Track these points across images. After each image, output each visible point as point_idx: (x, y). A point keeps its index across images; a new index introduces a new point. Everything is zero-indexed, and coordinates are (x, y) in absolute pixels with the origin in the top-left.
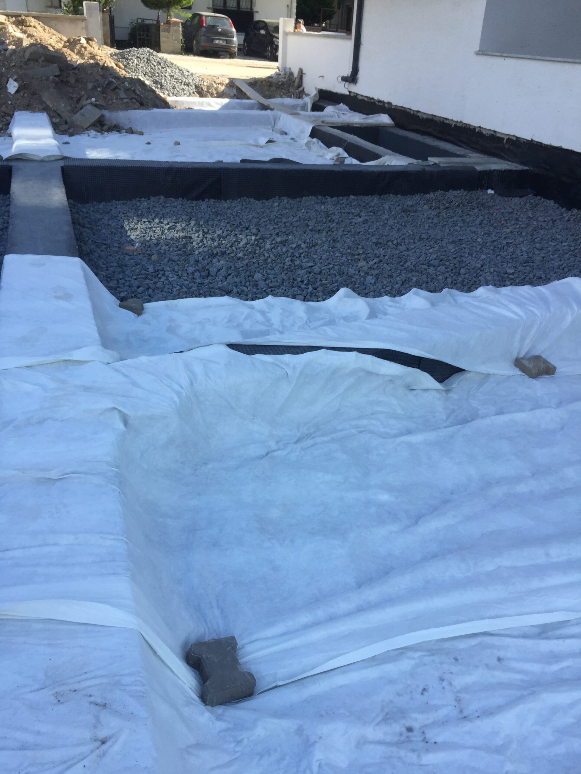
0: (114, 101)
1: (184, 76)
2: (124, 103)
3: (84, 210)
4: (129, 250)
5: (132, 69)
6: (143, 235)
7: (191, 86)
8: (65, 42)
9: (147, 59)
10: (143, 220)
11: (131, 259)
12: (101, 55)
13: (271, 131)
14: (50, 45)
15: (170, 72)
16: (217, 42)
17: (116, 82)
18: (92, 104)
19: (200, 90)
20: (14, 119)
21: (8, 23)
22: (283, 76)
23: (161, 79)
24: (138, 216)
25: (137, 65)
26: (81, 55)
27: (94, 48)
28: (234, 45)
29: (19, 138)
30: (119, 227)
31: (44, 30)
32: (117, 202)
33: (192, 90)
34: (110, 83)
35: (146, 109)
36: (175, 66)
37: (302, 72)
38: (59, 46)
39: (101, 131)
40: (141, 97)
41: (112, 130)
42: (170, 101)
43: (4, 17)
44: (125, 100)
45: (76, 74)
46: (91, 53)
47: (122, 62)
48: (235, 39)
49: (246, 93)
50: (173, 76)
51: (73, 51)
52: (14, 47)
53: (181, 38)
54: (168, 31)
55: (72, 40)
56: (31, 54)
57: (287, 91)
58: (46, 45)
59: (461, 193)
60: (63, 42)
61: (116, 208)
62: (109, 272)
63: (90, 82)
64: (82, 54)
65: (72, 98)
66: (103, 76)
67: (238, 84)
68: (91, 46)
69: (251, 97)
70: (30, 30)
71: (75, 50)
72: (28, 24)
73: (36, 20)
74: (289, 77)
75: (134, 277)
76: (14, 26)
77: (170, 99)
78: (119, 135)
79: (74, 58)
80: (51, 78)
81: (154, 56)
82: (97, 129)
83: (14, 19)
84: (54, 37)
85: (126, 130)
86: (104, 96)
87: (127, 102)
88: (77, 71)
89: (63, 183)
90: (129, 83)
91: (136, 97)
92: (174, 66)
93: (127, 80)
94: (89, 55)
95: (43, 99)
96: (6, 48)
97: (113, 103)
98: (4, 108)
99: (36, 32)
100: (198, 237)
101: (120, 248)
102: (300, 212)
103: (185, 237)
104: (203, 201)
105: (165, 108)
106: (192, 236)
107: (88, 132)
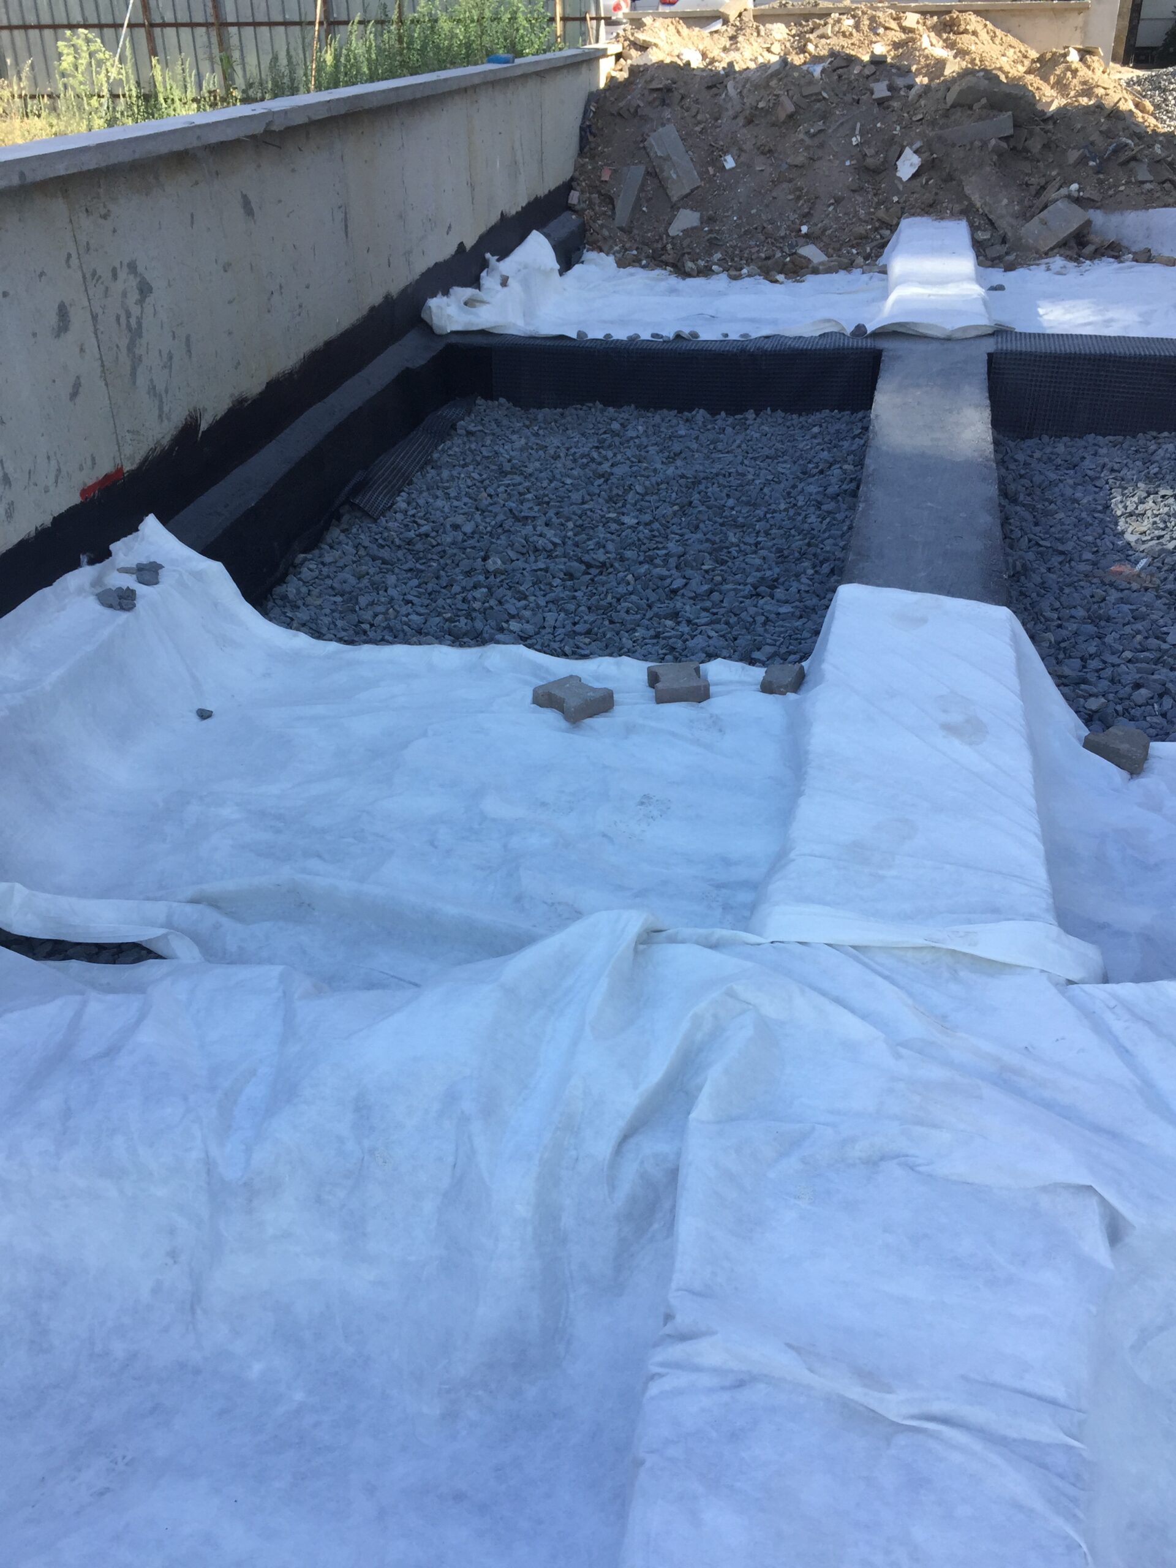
2: (1142, 193)
3: (1020, 457)
4: (1121, 573)
5: (1171, 112)
6: (1157, 533)
8: (1033, 61)
10: (1162, 492)
11: (1122, 601)
12: (1105, 86)
14: (1000, 69)
17: (1135, 145)
18: (1069, 197)
20: (898, 235)
21: (920, 27)
24: (1149, 479)
26: (1061, 86)
27: (1093, 71)
29: (905, 280)
30: (1100, 508)
31: (993, 38)
32: (1100, 438)
34: (1122, 148)
38: (1019, 70)
39: (1077, 259)
41: (1103, 255)
43: (917, 16)
44: (1148, 186)
45: (1047, 132)
46: (1085, 83)
47: (1152, 96)
51: (1046, 80)
52: (926, 80)
55: (1049, 56)
56: (961, 92)
58: (993, 71)
60: (1027, 63)
61: (1095, 454)
62: (1064, 633)
63: (1074, 148)
64: (1065, 85)
65: (1027, 185)
66: (1107, 134)
68: (1089, 67)
70: (965, 41)
71: (1052, 77)
72: (962, 28)
73: (979, 19)
75: (1128, 654)
76: (932, 34)
78: (1116, 265)
79: (1051, 99)
80: (993, 142)
82: (1069, 253)
83: (935, 18)
84: (1011, 52)
85: (1135, 253)
86: (1099, 179)
88: (1049, 125)
89: (987, 395)
90: (1164, 147)
93: (1161, 138)
94: (1079, 88)
95: (966, 189)
96: (911, 83)
97: (1117, 192)
98: (881, 213)
99: (976, 43)
101: (1095, 565)
107: (1047, 261)
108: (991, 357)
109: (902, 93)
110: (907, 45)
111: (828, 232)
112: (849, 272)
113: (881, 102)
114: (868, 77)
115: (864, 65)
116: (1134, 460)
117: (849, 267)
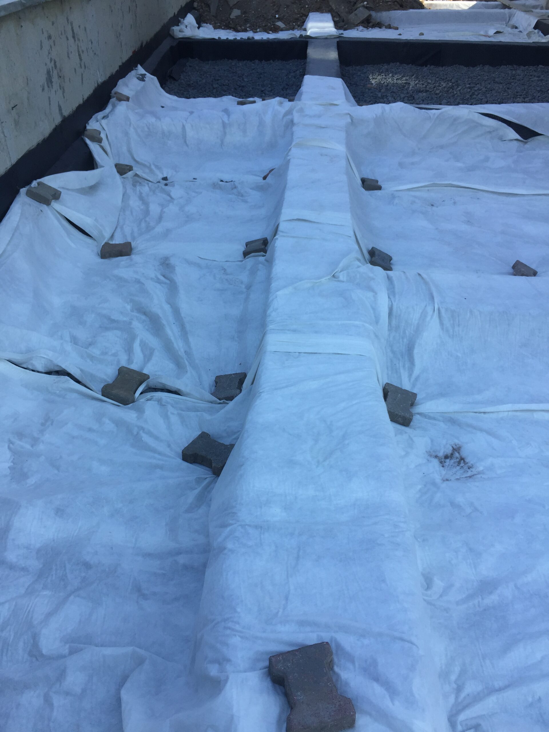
2: (388, 5)
4: (370, 87)
6: (379, 81)
10: (382, 74)
13: (504, 26)
18: (364, 6)
20: (309, 18)
24: (379, 72)
29: (312, 27)
35: (404, 10)
39: (367, 27)
40: (402, 1)
42: (426, 4)
61: (367, 68)
78: (380, 29)
82: (364, 26)
85: (385, 26)
86: (373, 1)
91: (398, 1)
95: (330, 3)
97: (379, 5)
98: (303, 11)
100: (414, 83)
101: (364, 86)
102: (494, 73)
103: (405, 83)
104: (426, 66)
105: (419, 9)
106: (411, 83)
107: (357, 27)
108: (338, 43)
111: (285, 17)
116: (376, 69)
117: (293, 29)
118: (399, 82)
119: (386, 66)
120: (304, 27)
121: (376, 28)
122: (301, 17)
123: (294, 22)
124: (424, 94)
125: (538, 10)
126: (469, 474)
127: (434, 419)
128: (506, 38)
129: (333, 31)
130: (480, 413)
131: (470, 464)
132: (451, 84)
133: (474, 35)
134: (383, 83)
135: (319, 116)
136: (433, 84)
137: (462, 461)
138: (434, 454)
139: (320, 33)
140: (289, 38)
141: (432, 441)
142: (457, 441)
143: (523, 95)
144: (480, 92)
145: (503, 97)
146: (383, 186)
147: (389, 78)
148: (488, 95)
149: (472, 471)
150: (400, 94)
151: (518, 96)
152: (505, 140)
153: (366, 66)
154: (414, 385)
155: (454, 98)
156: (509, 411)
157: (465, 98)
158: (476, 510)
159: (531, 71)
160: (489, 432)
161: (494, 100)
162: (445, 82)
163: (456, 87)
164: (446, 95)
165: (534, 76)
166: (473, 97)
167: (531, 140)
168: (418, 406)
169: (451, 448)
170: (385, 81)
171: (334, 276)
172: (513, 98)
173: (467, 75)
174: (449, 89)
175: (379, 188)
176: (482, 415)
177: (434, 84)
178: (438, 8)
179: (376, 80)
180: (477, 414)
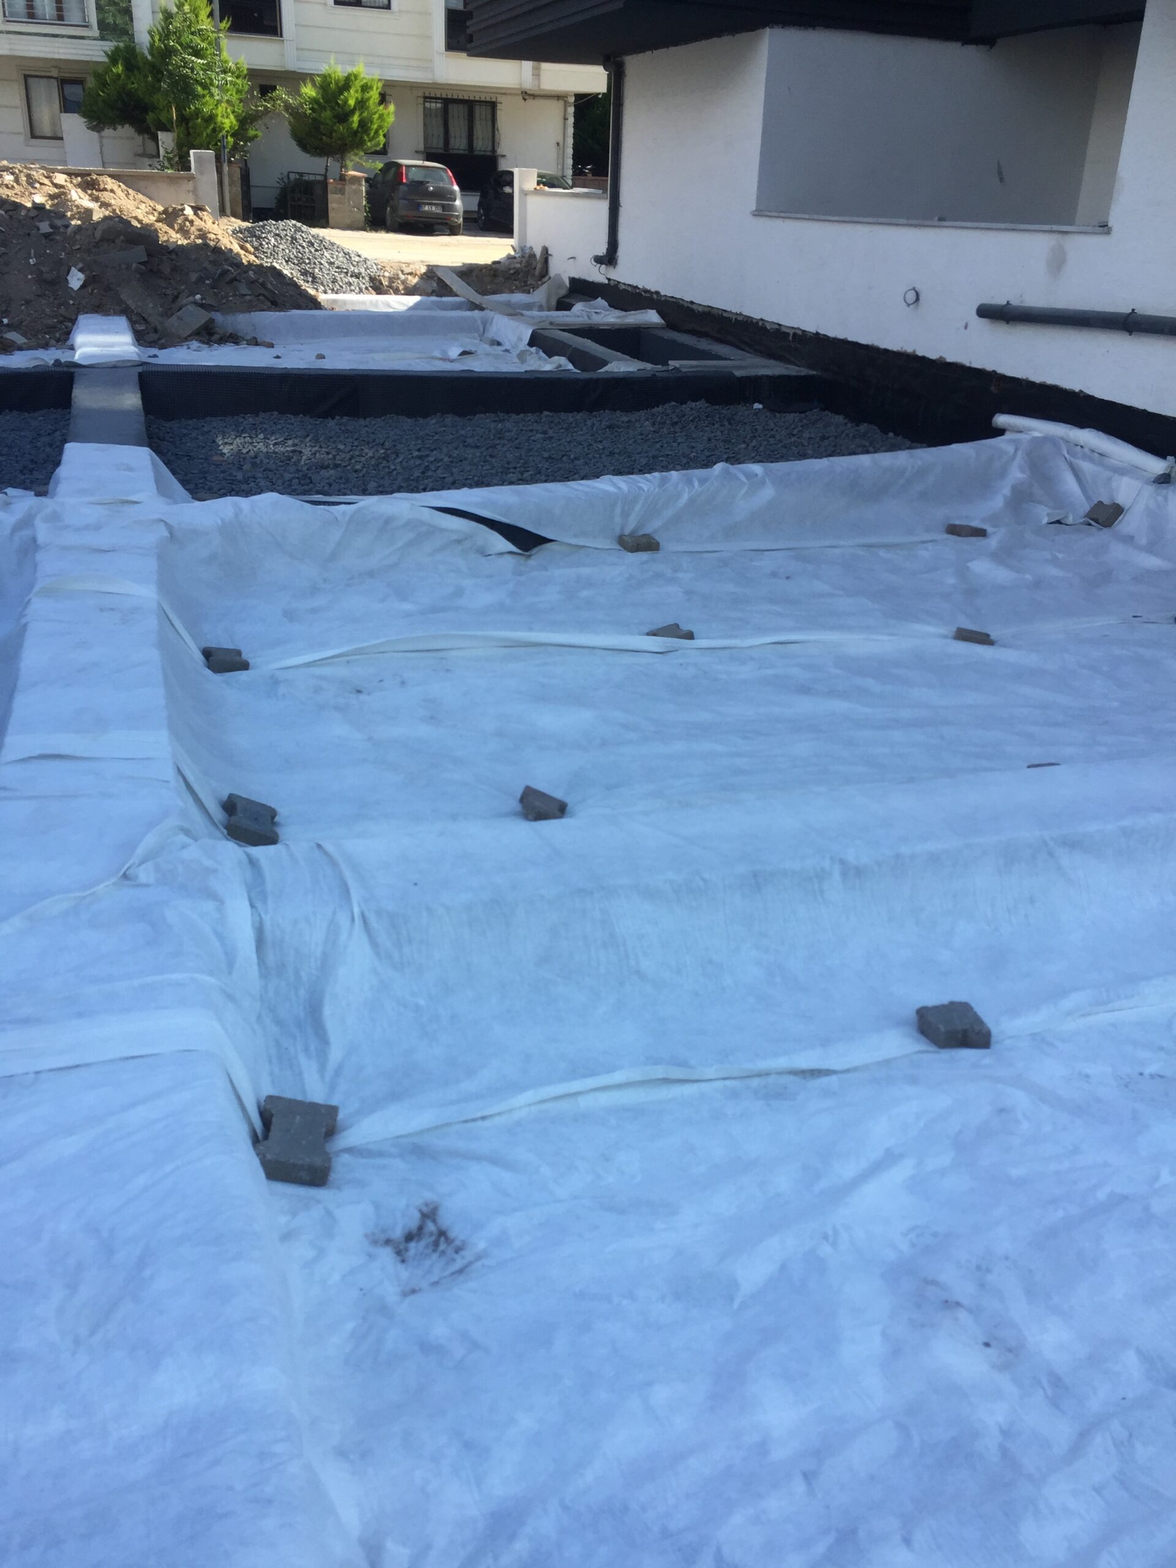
0: (231, 298)
1: (352, 263)
2: (245, 302)
4: (217, 460)
5: (266, 253)
6: (239, 449)
7: (363, 277)
8: (160, 213)
9: (292, 237)
10: (244, 435)
12: (215, 232)
13: (478, 341)
14: (136, 218)
15: (328, 257)
16: (427, 208)
17: (235, 270)
18: (195, 303)
19: (377, 284)
20: (78, 325)
21: (69, 185)
22: (518, 260)
23: (314, 268)
24: (238, 432)
25: (275, 246)
26: (185, 233)
27: (205, 222)
28: (456, 214)
29: (85, 345)
30: (210, 442)
31: (127, 195)
32: (214, 418)
33: (364, 284)
34: (225, 273)
35: (279, 311)
36: (338, 247)
37: (547, 252)
38: (152, 219)
39: (208, 342)
40: (275, 293)
41: (226, 341)
42: (324, 301)
43: (65, 176)
44: (248, 298)
45: (172, 260)
46: (200, 230)
47: (251, 241)
48: (458, 203)
49: (452, 287)
50: (333, 263)
51: (172, 227)
52: (79, 222)
53: (364, 203)
54: (342, 192)
55: (170, 210)
56: (104, 231)
57: (523, 284)
58: (129, 219)
59: (702, 404)
60: (156, 214)
61: (211, 424)
63: (194, 271)
64: (186, 231)
65: (164, 294)
66: (214, 263)
67: (440, 274)
68: (201, 219)
69: (459, 293)
70: (106, 196)
71: (176, 225)
72: (102, 186)
73: (114, 181)
74: (528, 262)
76: (79, 190)
77: (322, 298)
78: (236, 347)
79: (171, 236)
80: (134, 265)
81: (303, 232)
82: (202, 339)
83: (79, 179)
84: (143, 206)
85: (247, 340)
86: (214, 292)
87: (250, 301)
88: (174, 256)
90: (255, 273)
91: (266, 293)
92: (335, 247)
93: (253, 268)
94: (197, 233)
95: (122, 296)
96: (67, 223)
97: (228, 301)
98: (62, 310)
99: (115, 199)
100: (310, 451)
101: (206, 459)
102: (463, 429)
103: (294, 451)
104: (333, 418)
105: (311, 309)
106: (303, 451)
107: (188, 343)
108: (140, 374)
109: (61, 230)
110: (60, 196)
111: (24, 324)
112: (47, 349)
113: (47, 236)
114: (33, 218)
115: (28, 209)
116: (231, 426)
117: (46, 346)
118: (280, 449)
119: (251, 419)
120: (69, 343)
121: (227, 343)
122: (61, 322)
123: (45, 333)
124: (332, 472)
125: (535, 313)
126: (459, 1263)
127: (381, 1154)
128: (480, 365)
129: (131, 351)
130: (474, 1120)
131: (458, 1243)
132: (382, 451)
133: (421, 358)
134: (247, 453)
135: (98, 527)
136: (349, 452)
137: (442, 1239)
138: (383, 1237)
139: (101, 356)
140: (31, 366)
141: (377, 1206)
142: (429, 1196)
143: (520, 467)
144: (439, 464)
145: (483, 473)
146: (251, 662)
147: (259, 443)
148: (455, 470)
149: (463, 1257)
150: (282, 472)
151: (511, 470)
152: (490, 555)
153: (208, 419)
154: (333, 1088)
155: (391, 478)
156: (530, 1105)
157: (412, 478)
158: (475, 1345)
159: (530, 423)
160: (495, 1160)
161: (466, 479)
162: (372, 447)
163: (394, 456)
164: (374, 472)
165: (537, 432)
166: (427, 474)
167: (537, 552)
168: (345, 1134)
169: (417, 1215)
170: (250, 448)
171: (125, 876)
172: (502, 473)
173: (414, 434)
174: (380, 461)
175: (245, 666)
176: (480, 1123)
177: (351, 453)
178: (350, 308)
179: (232, 447)
180: (469, 1125)
